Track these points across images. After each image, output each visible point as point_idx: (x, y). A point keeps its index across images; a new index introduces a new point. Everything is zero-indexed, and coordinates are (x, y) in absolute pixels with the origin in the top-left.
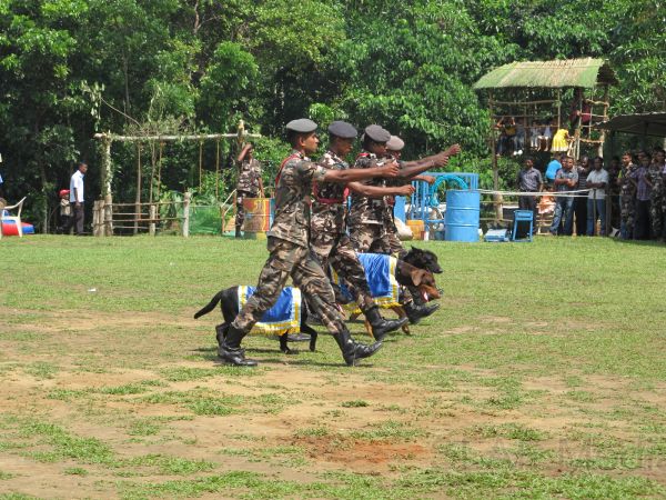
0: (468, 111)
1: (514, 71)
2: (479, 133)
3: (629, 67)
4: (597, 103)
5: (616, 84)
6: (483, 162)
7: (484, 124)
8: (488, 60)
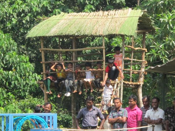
0: (10, 57)
1: (62, 21)
2: (21, 76)
3: (162, 17)
4: (137, 49)
5: (152, 32)
6: (22, 103)
7: (25, 69)
8: (23, 11)
